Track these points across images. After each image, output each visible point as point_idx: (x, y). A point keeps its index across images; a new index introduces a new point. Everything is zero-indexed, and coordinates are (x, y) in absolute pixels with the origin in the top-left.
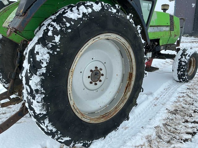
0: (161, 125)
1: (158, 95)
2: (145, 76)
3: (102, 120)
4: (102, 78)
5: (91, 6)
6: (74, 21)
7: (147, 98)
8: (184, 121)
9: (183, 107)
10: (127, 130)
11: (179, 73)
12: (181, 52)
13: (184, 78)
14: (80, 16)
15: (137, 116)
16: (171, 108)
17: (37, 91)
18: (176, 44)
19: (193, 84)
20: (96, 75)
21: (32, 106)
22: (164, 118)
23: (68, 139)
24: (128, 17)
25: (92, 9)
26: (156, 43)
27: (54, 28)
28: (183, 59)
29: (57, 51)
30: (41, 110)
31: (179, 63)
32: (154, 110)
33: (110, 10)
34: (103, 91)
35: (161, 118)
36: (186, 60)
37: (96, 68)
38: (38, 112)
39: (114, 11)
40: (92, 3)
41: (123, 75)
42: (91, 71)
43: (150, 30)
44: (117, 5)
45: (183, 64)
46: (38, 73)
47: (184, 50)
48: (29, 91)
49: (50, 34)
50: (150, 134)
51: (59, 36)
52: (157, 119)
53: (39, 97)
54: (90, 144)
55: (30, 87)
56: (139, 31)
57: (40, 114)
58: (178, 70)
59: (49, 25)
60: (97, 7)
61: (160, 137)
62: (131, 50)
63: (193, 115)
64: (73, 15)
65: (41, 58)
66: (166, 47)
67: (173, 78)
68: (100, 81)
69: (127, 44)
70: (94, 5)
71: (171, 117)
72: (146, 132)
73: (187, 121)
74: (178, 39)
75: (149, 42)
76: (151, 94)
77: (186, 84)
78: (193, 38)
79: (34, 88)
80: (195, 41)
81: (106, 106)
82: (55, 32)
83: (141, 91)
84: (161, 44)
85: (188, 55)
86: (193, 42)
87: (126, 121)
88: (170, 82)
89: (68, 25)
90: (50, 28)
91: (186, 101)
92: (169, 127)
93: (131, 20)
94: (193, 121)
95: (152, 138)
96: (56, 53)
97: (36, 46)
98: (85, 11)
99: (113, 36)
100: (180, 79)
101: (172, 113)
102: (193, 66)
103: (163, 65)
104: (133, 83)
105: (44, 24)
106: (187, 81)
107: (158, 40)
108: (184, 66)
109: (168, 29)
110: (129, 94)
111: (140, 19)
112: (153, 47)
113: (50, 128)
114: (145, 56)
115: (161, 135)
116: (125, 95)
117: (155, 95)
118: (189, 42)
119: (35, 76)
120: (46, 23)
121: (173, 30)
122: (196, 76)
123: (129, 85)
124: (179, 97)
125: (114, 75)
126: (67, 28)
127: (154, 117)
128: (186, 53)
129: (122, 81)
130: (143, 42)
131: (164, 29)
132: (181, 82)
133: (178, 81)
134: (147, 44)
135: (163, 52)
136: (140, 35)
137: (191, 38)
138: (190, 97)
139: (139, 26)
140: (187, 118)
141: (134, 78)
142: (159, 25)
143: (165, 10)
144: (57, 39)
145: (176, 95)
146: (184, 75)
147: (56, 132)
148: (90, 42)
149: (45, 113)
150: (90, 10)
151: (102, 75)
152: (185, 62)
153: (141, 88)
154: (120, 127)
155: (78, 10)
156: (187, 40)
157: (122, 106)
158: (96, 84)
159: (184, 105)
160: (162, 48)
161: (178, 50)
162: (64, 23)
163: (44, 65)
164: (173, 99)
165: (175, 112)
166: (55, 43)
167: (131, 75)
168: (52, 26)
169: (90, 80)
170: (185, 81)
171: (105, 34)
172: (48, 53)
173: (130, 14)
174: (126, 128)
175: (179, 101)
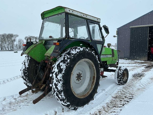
0: (109, 102)
1: (108, 90)
2: (100, 78)
3: (82, 97)
4: (81, 78)
5: (79, 49)
6: (74, 54)
7: (102, 92)
8: (120, 100)
9: (120, 96)
10: (93, 104)
11: (118, 80)
12: (118, 68)
13: (121, 82)
14: (76, 53)
15: (98, 99)
16: (114, 96)
17: (60, 80)
18: (116, 64)
19: (126, 86)
20: (79, 77)
21: (57, 86)
22: (110, 100)
23: (69, 103)
24: (93, 52)
25: (80, 50)
26: (105, 63)
27: (67, 57)
28: (120, 72)
29: (68, 65)
30: (61, 88)
31: (118, 74)
32: (106, 97)
33: (86, 50)
34: (82, 84)
35: (109, 100)
36: (121, 72)
37: (79, 73)
38: (59, 89)
39: (88, 50)
40: (79, 47)
41: (91, 78)
42: (77, 74)
43: (102, 57)
44: (88, 48)
45: (120, 74)
46: (62, 73)
47: (120, 67)
48: (57, 80)
49: (66, 59)
50: (104, 105)
51: (69, 60)
52: (107, 100)
53: (61, 82)
54: (77, 108)
55: (57, 78)
56: (97, 58)
57: (60, 90)
58: (118, 78)
59: (65, 55)
60: (82, 49)
61: (108, 107)
62: (94, 66)
63: (124, 98)
64: (74, 52)
65: (63, 67)
66: (111, 65)
67: (116, 82)
68: (81, 79)
69: (92, 63)
70: (80, 48)
71: (114, 100)
72: (102, 105)
73: (121, 101)
74: (117, 61)
75: (101, 62)
76: (104, 90)
77: (123, 86)
78: (130, 60)
79: (59, 79)
80: (131, 62)
81: (83, 92)
82: (68, 58)
83: (99, 86)
84: (108, 64)
85: (122, 70)
86: (130, 63)
87: (93, 101)
88: (114, 84)
89: (72, 56)
90: (65, 56)
91: (122, 93)
92: (113, 103)
93: (94, 54)
94: (124, 100)
95: (105, 107)
96: (68, 66)
97: (61, 63)
98: (78, 51)
99: (87, 60)
100: (119, 83)
101: (114, 98)
102: (126, 76)
103: (110, 76)
104: (95, 81)
105: (62, 55)
106: (123, 84)
107: (106, 62)
108: (120, 75)
109: (111, 56)
110: (94, 86)
111: (97, 53)
112: (104, 65)
113: (63, 97)
114: (100, 69)
115: (109, 106)
116: (92, 87)
117: (106, 90)
118: (127, 63)
119: (60, 74)
120: (63, 55)
121: (114, 57)
122: (128, 82)
123: (93, 82)
124: (118, 91)
125: (87, 77)
126: (72, 57)
127: (106, 99)
128: (121, 69)
129: (90, 80)
130: (99, 62)
131: (109, 56)
132: (120, 85)
133: (118, 84)
134: (101, 63)
135: (109, 68)
136: (97, 59)
137: (129, 61)
138: (124, 92)
139: (97, 56)
140: (121, 99)
141: (95, 79)
142: (106, 54)
143: (109, 46)
144: (69, 61)
145: (117, 90)
146: (120, 80)
147: (65, 99)
148: (79, 62)
149: (62, 89)
150: (79, 50)
151: (82, 77)
152: (121, 73)
153: (99, 84)
154: (90, 103)
155: (75, 50)
156: (126, 62)
157: (90, 92)
158: (79, 81)
159: (120, 95)
160: (108, 66)
161: (117, 67)
162: (71, 55)
163: (64, 70)
164: (115, 92)
165: (116, 97)
166: (68, 62)
167: (94, 77)
168: (66, 56)
169: (76, 78)
170: (122, 84)
171: (84, 59)
172: (66, 66)
173: (93, 51)
174: (92, 104)
175: (118, 93)
